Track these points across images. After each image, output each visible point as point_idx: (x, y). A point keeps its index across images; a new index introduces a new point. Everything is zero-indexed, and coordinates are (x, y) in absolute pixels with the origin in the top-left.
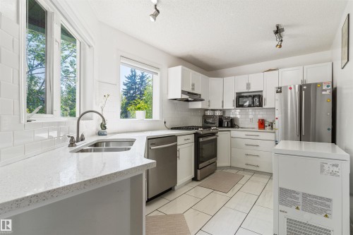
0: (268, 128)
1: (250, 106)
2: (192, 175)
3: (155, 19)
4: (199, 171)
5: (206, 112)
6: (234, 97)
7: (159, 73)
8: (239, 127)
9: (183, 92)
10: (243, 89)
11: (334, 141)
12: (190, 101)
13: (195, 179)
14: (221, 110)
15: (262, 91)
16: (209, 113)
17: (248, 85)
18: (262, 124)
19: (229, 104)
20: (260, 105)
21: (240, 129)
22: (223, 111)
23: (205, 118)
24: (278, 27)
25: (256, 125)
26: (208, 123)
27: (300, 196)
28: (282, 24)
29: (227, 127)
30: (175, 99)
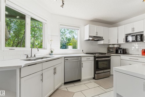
1: (133, 41)
2: (93, 76)
3: (63, 8)
4: (96, 75)
5: (110, 46)
8: (129, 54)
9: (90, 37)
10: (130, 32)
13: (94, 78)
14: (117, 44)
15: (143, 32)
16: (111, 46)
17: (133, 29)
19: (122, 41)
20: (142, 40)
22: (120, 45)
23: (109, 49)
25: (140, 53)
26: (110, 51)
29: (120, 53)
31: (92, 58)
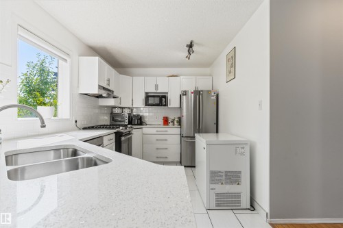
0: (171, 124)
5: (114, 110)
6: (143, 96)
7: (69, 60)
8: (146, 124)
9: (100, 87)
10: (151, 89)
11: (217, 132)
12: (105, 97)
14: (129, 108)
15: (167, 93)
16: (117, 111)
17: (157, 86)
18: (166, 121)
19: (139, 102)
20: (166, 105)
21: (148, 126)
23: (113, 117)
24: (191, 43)
25: (161, 122)
26: (116, 121)
27: (223, 174)
28: (195, 41)
29: (137, 124)
30: (86, 94)
31: (113, 136)
